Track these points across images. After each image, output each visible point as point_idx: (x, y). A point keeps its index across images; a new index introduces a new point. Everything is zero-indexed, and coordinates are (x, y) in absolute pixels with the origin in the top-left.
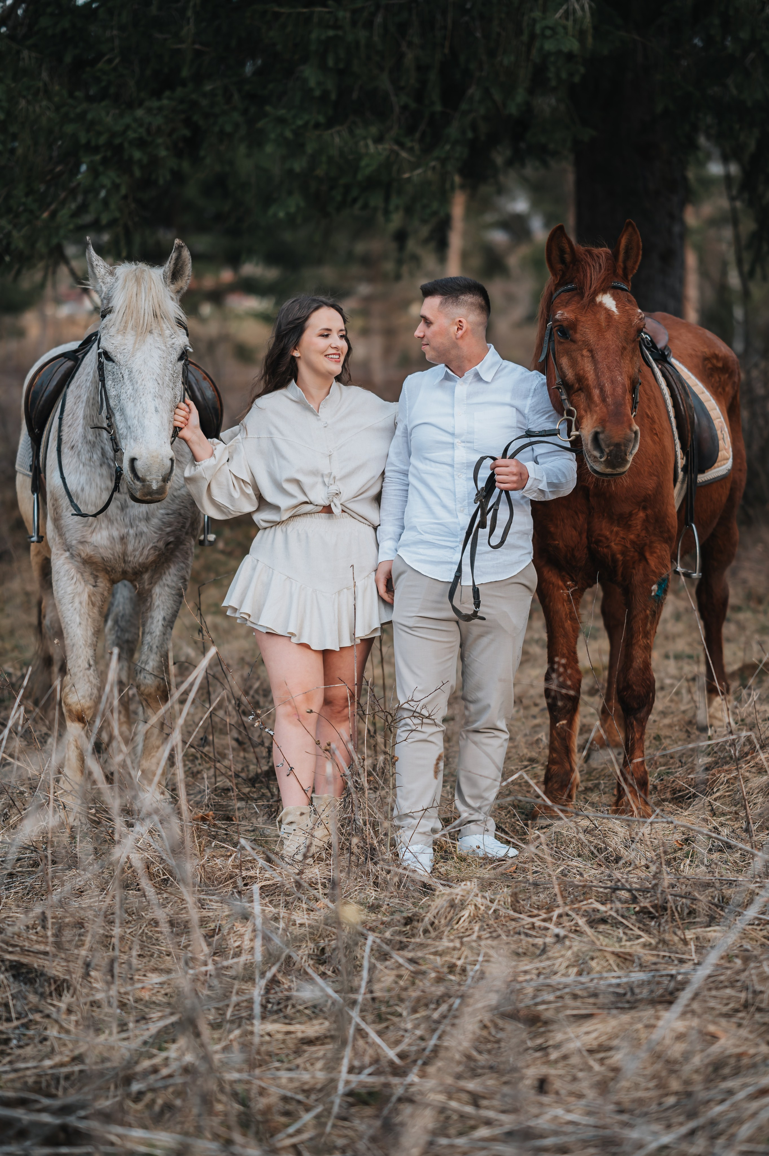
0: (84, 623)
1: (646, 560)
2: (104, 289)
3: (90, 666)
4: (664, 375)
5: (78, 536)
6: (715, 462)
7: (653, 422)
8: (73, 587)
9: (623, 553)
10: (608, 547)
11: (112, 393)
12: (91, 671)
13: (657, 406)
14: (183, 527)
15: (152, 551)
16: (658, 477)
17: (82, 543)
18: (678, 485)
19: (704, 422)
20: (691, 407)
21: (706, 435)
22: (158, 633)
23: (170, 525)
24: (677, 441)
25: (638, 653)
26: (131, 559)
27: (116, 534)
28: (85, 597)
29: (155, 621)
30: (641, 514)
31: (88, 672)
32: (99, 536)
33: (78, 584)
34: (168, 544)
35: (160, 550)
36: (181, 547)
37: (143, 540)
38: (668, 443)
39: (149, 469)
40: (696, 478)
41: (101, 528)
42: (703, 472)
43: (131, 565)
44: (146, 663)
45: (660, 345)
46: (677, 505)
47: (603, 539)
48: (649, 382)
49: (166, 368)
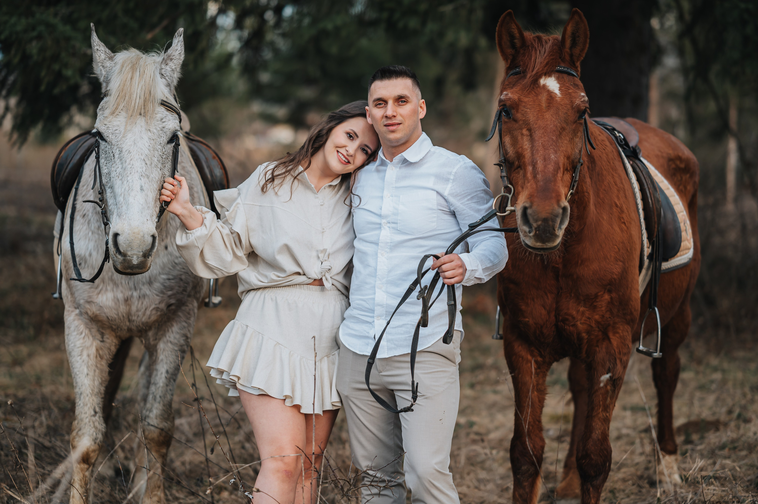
0: (91, 373)
1: (609, 339)
2: (104, 73)
3: (96, 412)
4: (635, 171)
5: (85, 295)
6: (678, 251)
7: (622, 211)
8: (81, 341)
9: (588, 332)
10: (574, 325)
11: (104, 171)
12: (97, 417)
13: (626, 197)
14: (185, 290)
15: (154, 312)
16: (624, 263)
17: (89, 302)
18: (644, 271)
19: (669, 215)
20: (658, 201)
21: (670, 227)
22: (161, 384)
23: (171, 289)
24: (644, 232)
25: (597, 425)
26: (134, 318)
27: (120, 296)
28: (93, 351)
29: (159, 373)
30: (607, 297)
31: (94, 419)
32: (105, 298)
33: (86, 338)
34: (169, 306)
35: (162, 310)
36: (183, 308)
37: (146, 302)
38: (634, 232)
39: (130, 245)
40: (660, 265)
41: (106, 290)
42: (666, 260)
43: (135, 323)
44: (150, 411)
45: (632, 144)
46: (641, 290)
47: (570, 318)
48: (620, 176)
49: (155, 149)
